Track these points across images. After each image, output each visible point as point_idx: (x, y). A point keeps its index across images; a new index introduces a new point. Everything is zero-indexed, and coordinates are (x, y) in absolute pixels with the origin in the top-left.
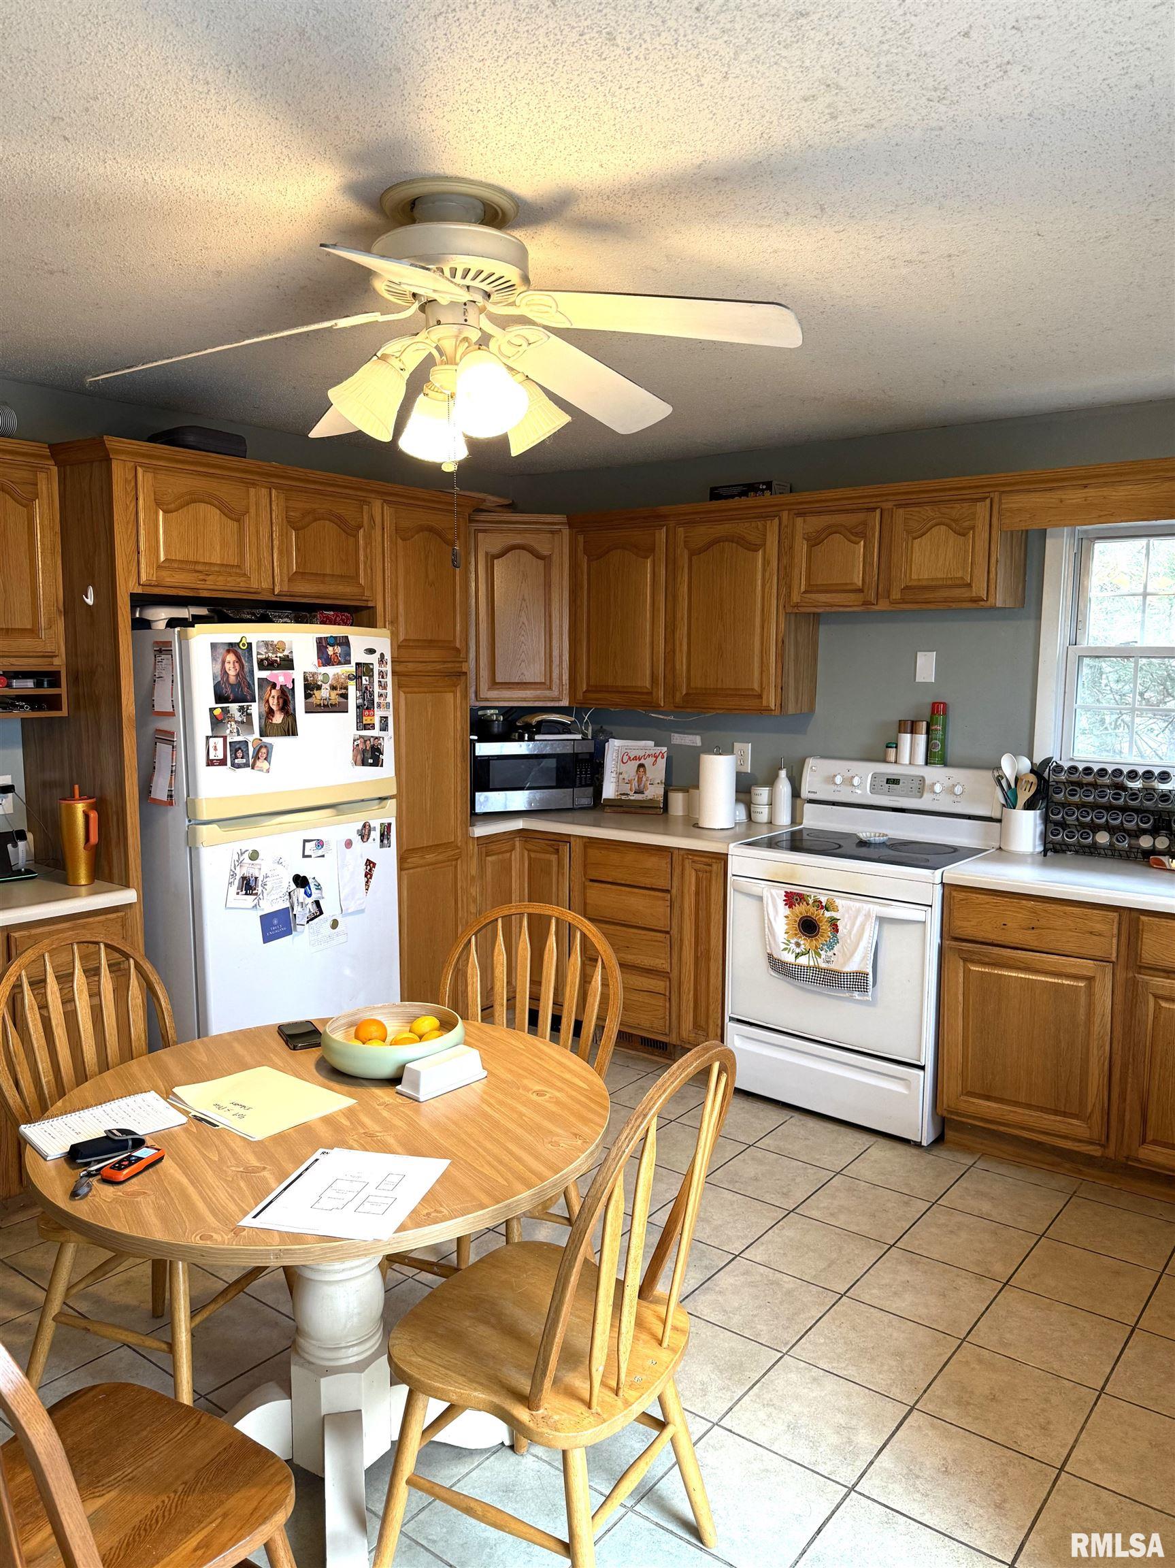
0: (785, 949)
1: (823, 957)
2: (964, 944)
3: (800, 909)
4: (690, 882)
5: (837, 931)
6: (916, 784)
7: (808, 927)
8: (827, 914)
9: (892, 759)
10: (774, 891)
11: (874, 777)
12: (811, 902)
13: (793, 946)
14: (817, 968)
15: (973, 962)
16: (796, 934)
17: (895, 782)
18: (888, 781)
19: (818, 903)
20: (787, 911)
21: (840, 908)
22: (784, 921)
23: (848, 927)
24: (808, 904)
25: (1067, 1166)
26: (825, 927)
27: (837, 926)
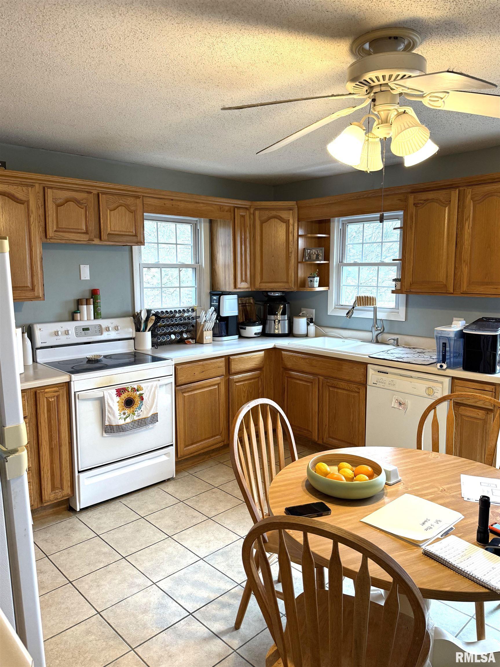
0: (120, 418)
1: (136, 414)
2: (182, 386)
3: (125, 396)
4: (44, 405)
5: (143, 399)
6: (97, 329)
7: (129, 403)
8: (138, 393)
9: (79, 319)
10: (110, 391)
11: (76, 328)
12: (130, 390)
13: (122, 415)
14: (134, 422)
15: (185, 392)
16: (123, 409)
17: (87, 329)
18: (84, 329)
19: (134, 390)
20: (118, 399)
21: (144, 388)
22: (117, 404)
23: (148, 396)
24: (128, 392)
25: (207, 457)
26: (137, 400)
27: (142, 397)
